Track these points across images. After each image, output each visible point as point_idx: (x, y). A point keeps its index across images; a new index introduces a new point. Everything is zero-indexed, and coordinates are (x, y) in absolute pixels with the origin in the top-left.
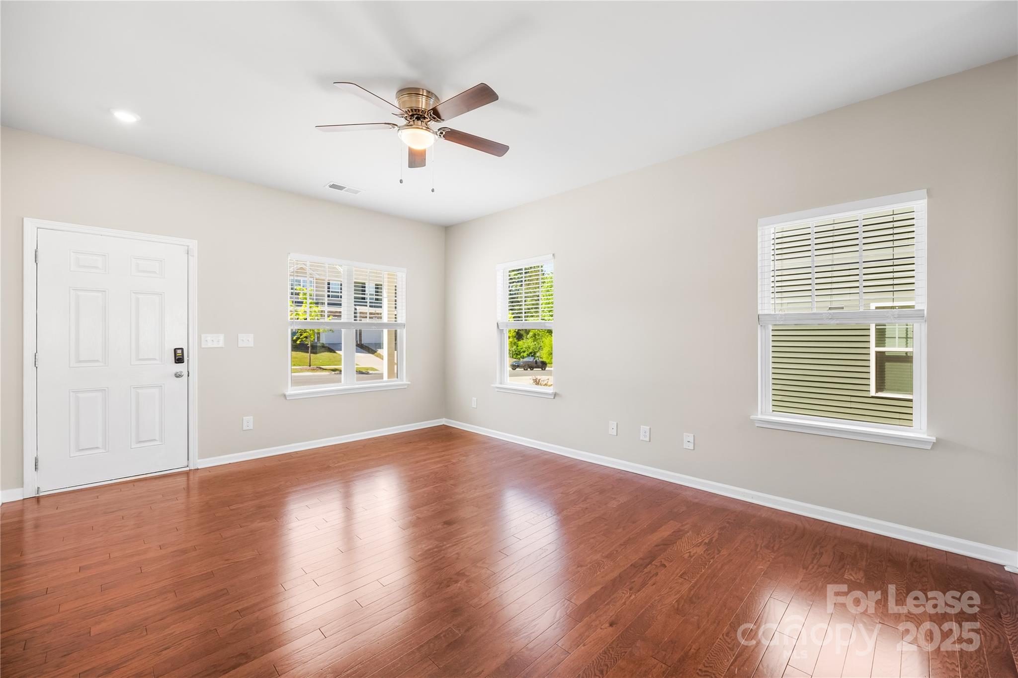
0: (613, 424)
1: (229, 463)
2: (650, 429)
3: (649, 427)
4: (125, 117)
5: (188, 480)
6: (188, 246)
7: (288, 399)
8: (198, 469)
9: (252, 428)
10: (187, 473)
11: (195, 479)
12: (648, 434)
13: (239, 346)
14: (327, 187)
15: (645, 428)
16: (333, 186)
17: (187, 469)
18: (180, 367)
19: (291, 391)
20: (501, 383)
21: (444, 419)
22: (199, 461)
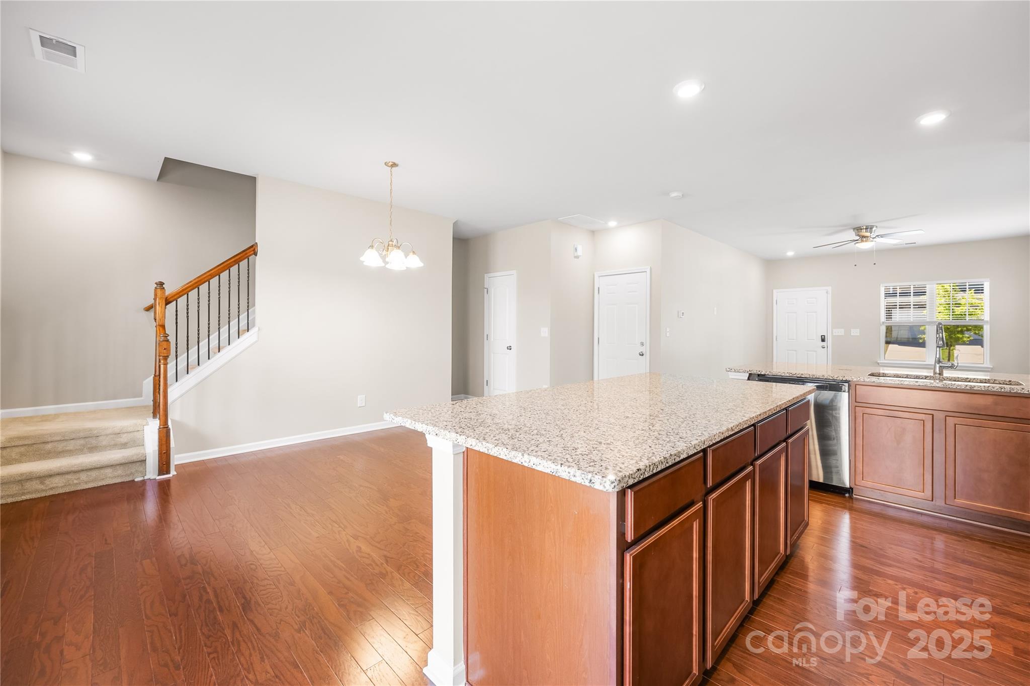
6: (827, 290)
13: (852, 335)
18: (824, 343)
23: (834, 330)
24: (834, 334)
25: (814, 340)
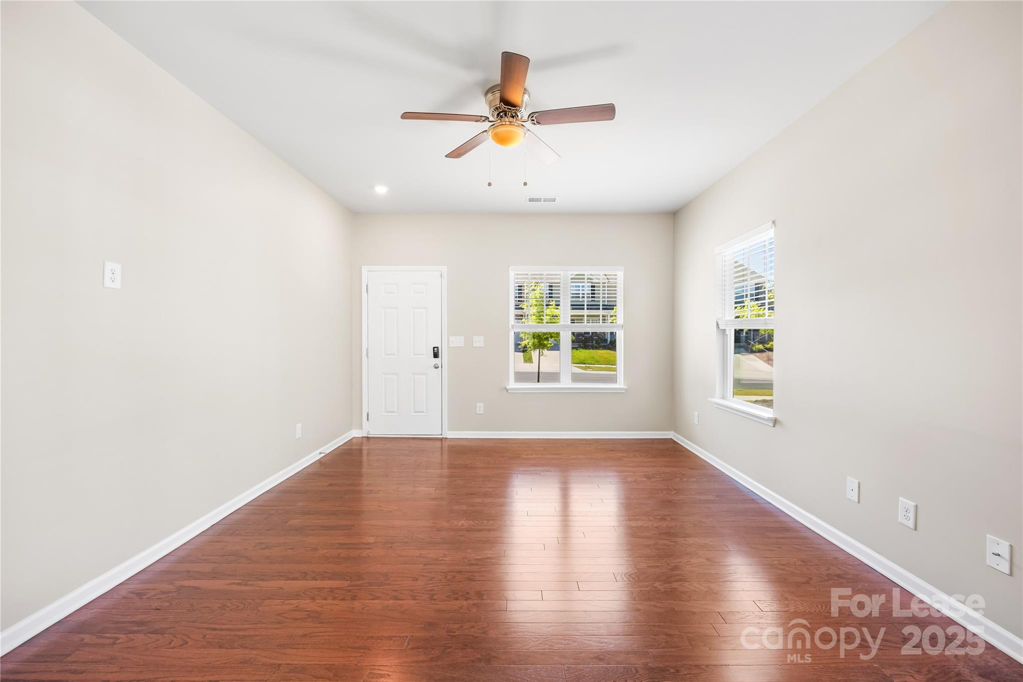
0: (852, 483)
1: (466, 437)
2: (916, 506)
3: (914, 504)
4: (381, 190)
5: (442, 443)
6: (441, 271)
7: (509, 392)
8: (447, 438)
9: (482, 413)
10: (441, 439)
11: (446, 444)
12: (911, 515)
13: (474, 346)
14: (528, 202)
15: (906, 503)
16: (531, 200)
17: (441, 436)
18: (437, 361)
19: (512, 384)
20: (723, 398)
21: (672, 432)
22: (448, 432)
23: (451, 338)
24: (451, 345)
25: (423, 354)
